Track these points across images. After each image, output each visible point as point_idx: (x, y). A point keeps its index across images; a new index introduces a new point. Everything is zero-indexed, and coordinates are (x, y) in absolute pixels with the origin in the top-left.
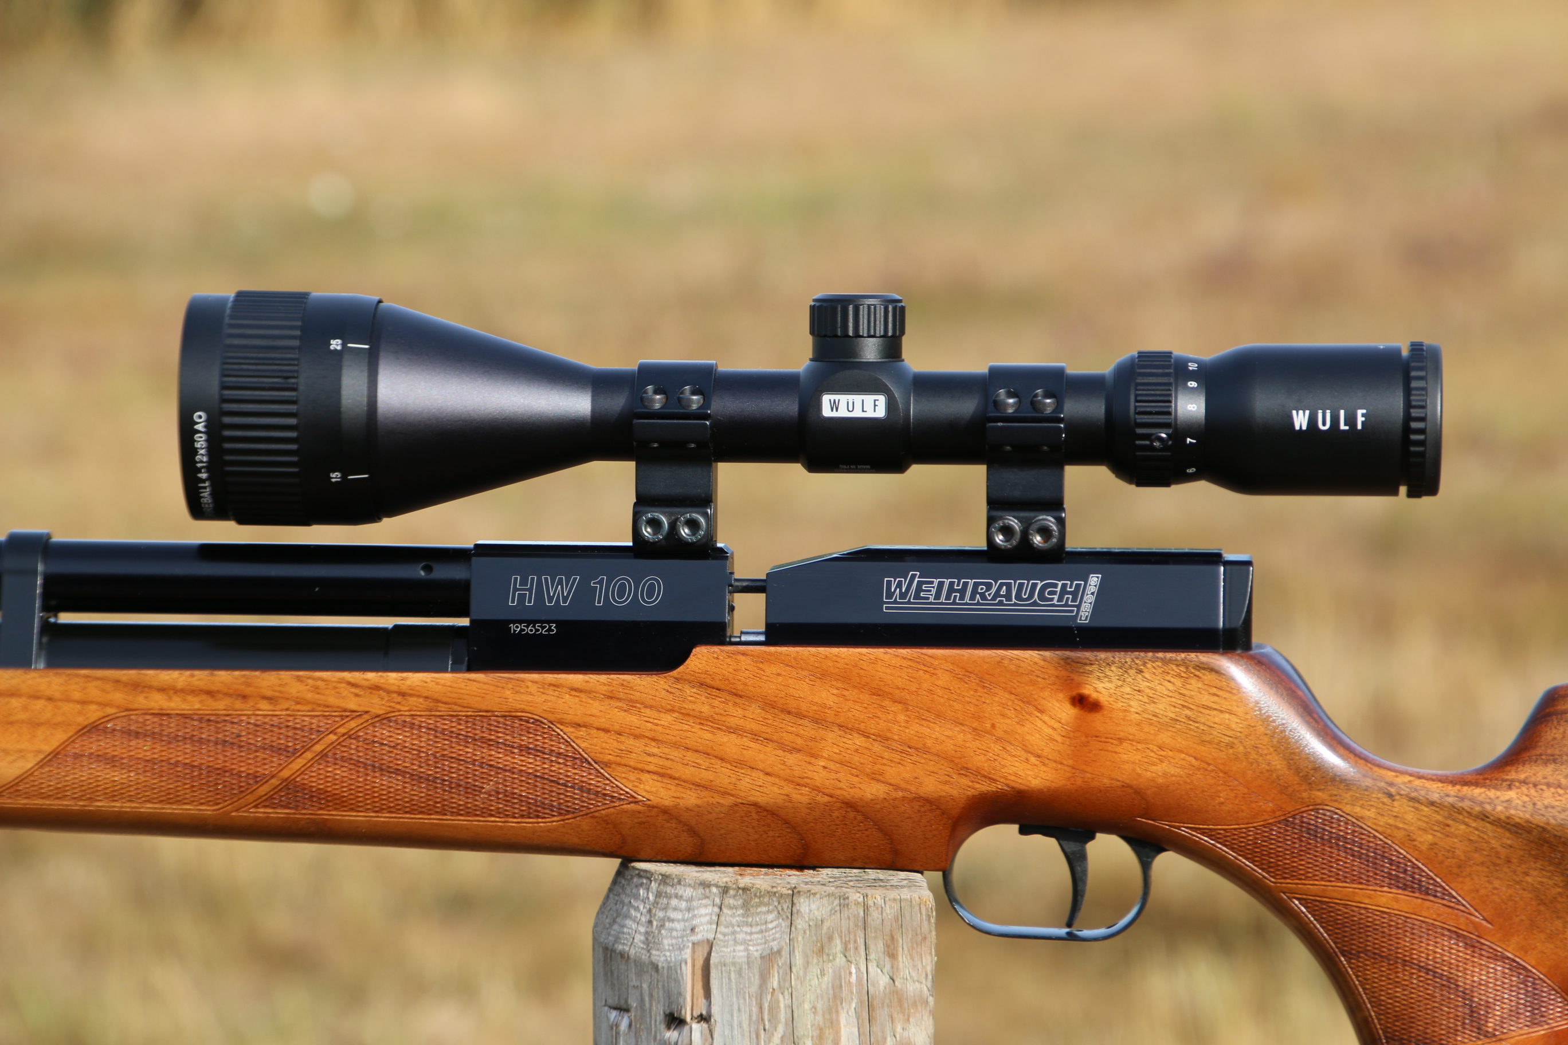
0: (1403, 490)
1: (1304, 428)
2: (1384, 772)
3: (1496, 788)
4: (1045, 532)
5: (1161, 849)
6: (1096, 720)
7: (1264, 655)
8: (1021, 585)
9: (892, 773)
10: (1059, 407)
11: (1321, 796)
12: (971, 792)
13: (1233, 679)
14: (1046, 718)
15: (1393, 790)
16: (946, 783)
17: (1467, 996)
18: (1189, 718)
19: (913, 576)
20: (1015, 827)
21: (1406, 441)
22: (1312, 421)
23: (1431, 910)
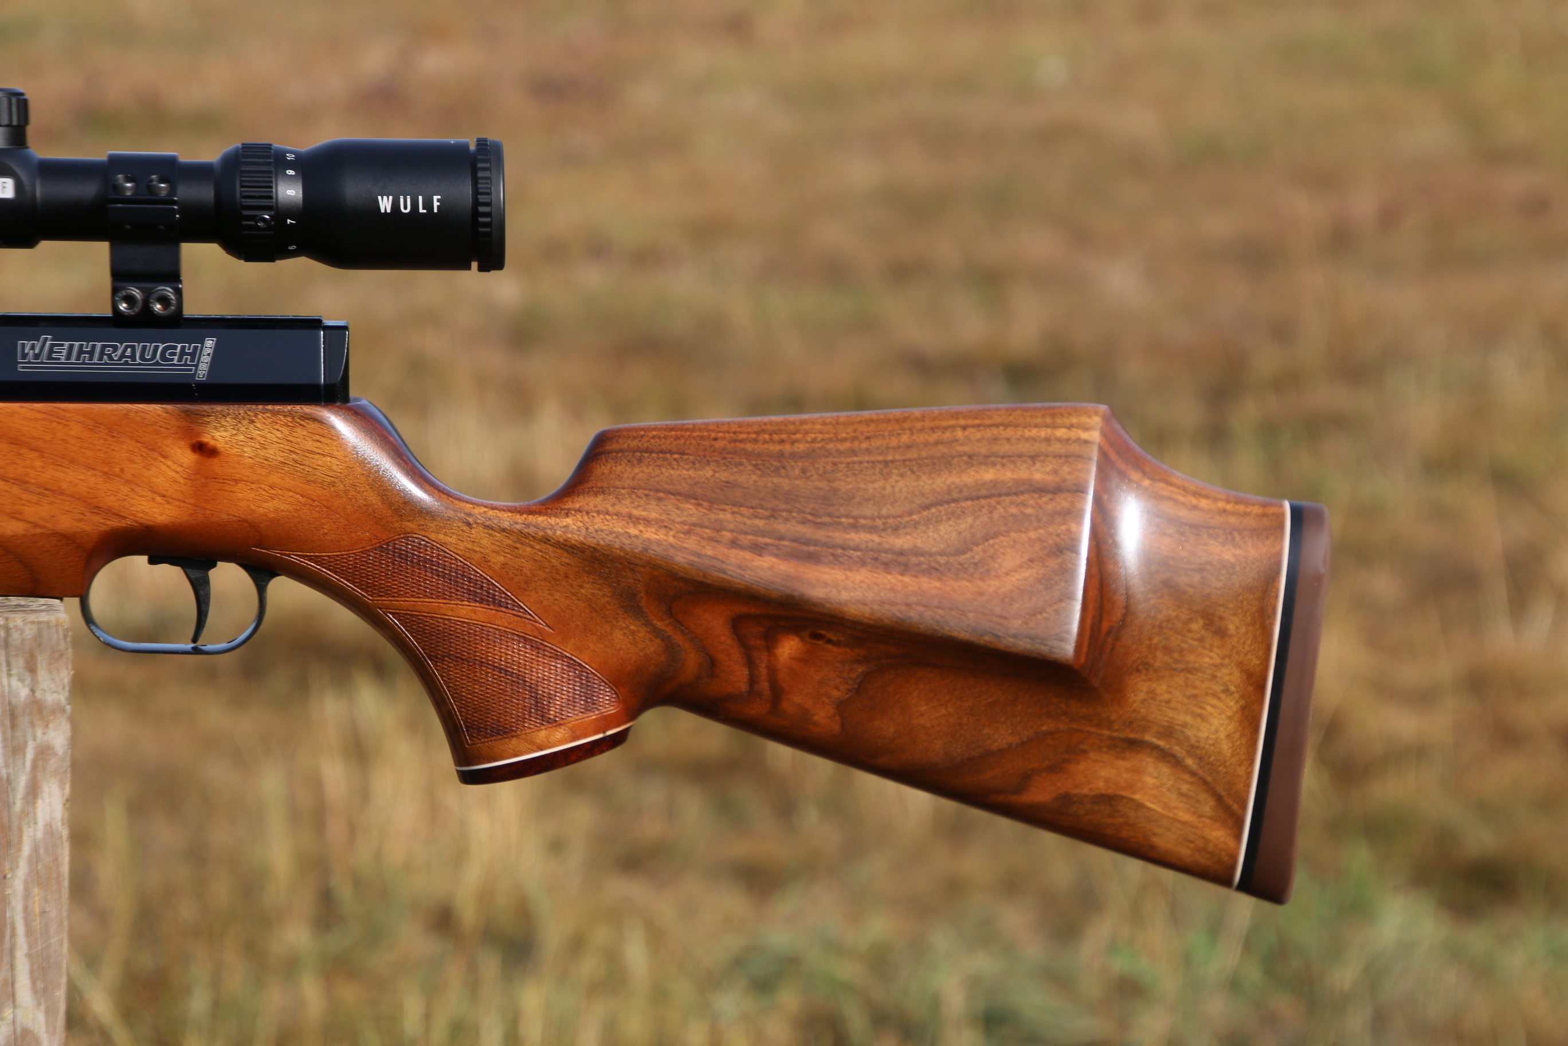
0: (474, 265)
1: (389, 211)
2: (463, 505)
3: (556, 516)
4: (164, 300)
5: (275, 575)
6: (215, 463)
7: (359, 406)
8: (144, 347)
9: (31, 512)
10: (172, 191)
11: (410, 525)
12: (103, 528)
13: (333, 427)
14: (169, 463)
15: (471, 520)
16: (80, 520)
17: (533, 690)
18: (296, 461)
19: (46, 339)
20: (144, 559)
21: (476, 224)
22: (395, 205)
23: (503, 619)
